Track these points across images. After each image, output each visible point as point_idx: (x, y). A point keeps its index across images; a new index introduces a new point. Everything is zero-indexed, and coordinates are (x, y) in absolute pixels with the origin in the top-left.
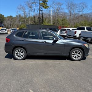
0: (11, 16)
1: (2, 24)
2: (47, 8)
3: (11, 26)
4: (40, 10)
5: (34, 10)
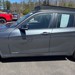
3: (16, 12)
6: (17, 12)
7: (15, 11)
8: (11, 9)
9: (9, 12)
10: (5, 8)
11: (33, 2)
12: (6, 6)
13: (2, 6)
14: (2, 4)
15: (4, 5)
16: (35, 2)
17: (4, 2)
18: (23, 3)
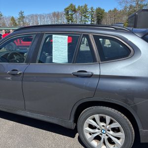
10: (94, 21)
13: (89, 19)
14: (88, 15)
17: (92, 11)
18: (128, 9)
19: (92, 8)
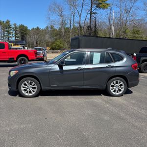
0: (38, 28)
1: (23, 40)
2: (107, 8)
3: (37, 43)
4: (91, 12)
5: (80, 12)
6: (40, 44)
7: (35, 43)
8: (29, 39)
9: (24, 44)
10: (18, 37)
11: (69, 28)
12: (19, 35)
13: (12, 35)
14: (12, 31)
15: (15, 32)
16: (72, 27)
17: (16, 28)
18: (50, 29)
19: (15, 25)
